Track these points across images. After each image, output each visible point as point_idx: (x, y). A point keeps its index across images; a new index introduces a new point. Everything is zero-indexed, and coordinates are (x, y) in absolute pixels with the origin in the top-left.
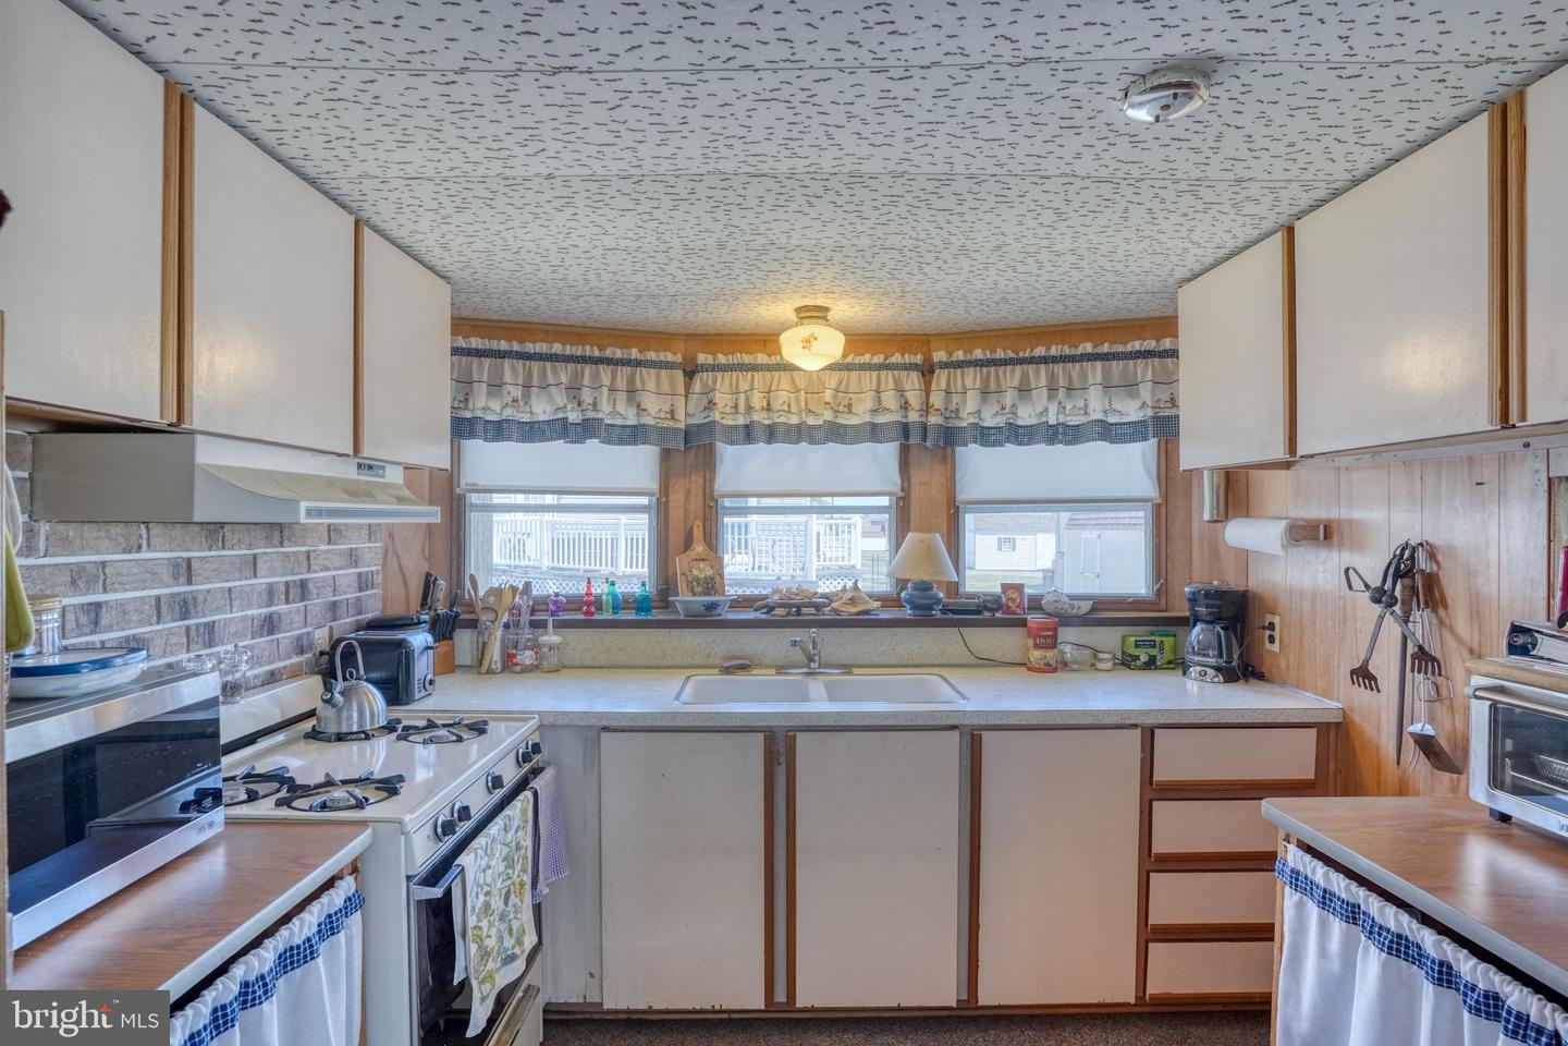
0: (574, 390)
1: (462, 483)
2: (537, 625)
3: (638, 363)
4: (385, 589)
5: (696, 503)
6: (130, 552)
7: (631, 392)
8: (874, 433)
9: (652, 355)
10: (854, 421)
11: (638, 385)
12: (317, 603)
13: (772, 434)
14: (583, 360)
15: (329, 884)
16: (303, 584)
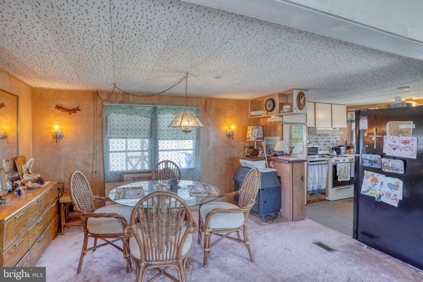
1: (352, 128)
4: (341, 143)
12: (330, 143)
15: (325, 161)
16: (329, 141)
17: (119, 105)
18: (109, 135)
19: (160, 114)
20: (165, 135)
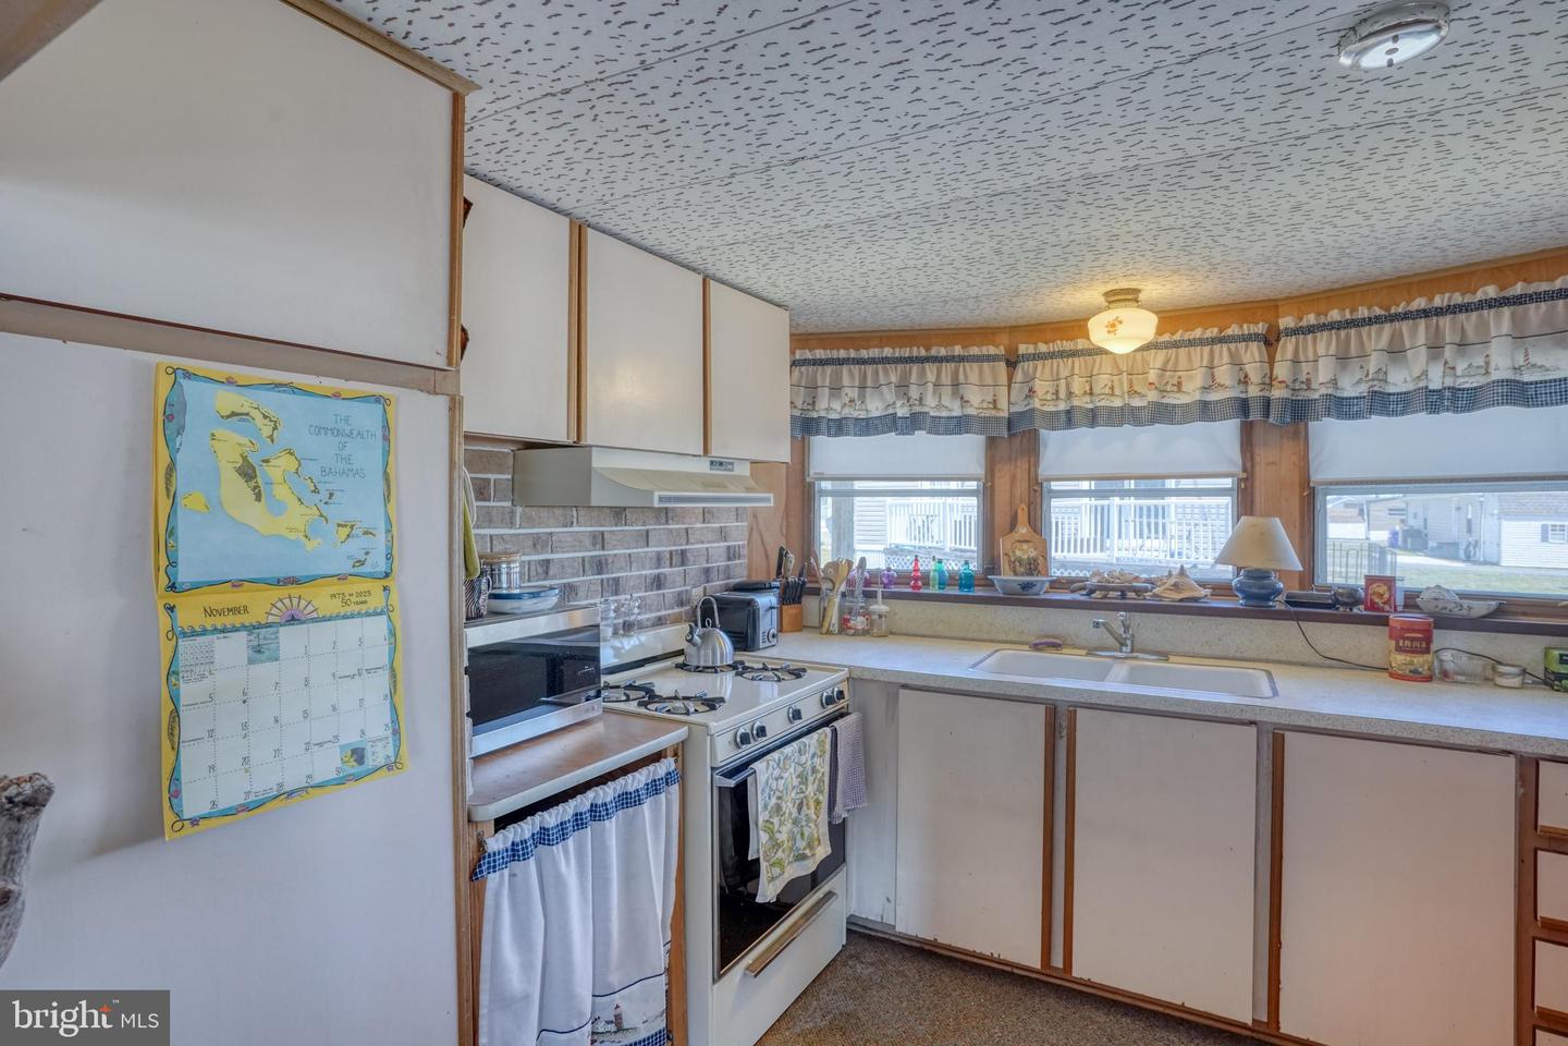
0: (902, 388)
1: (812, 472)
2: (869, 595)
3: (962, 359)
4: (750, 557)
5: (1021, 488)
6: (566, 526)
7: (956, 385)
8: (1205, 411)
9: (975, 351)
10: (1183, 399)
11: (961, 379)
12: (693, 568)
13: (1093, 418)
14: (911, 360)
15: (657, 757)
16: (683, 553)
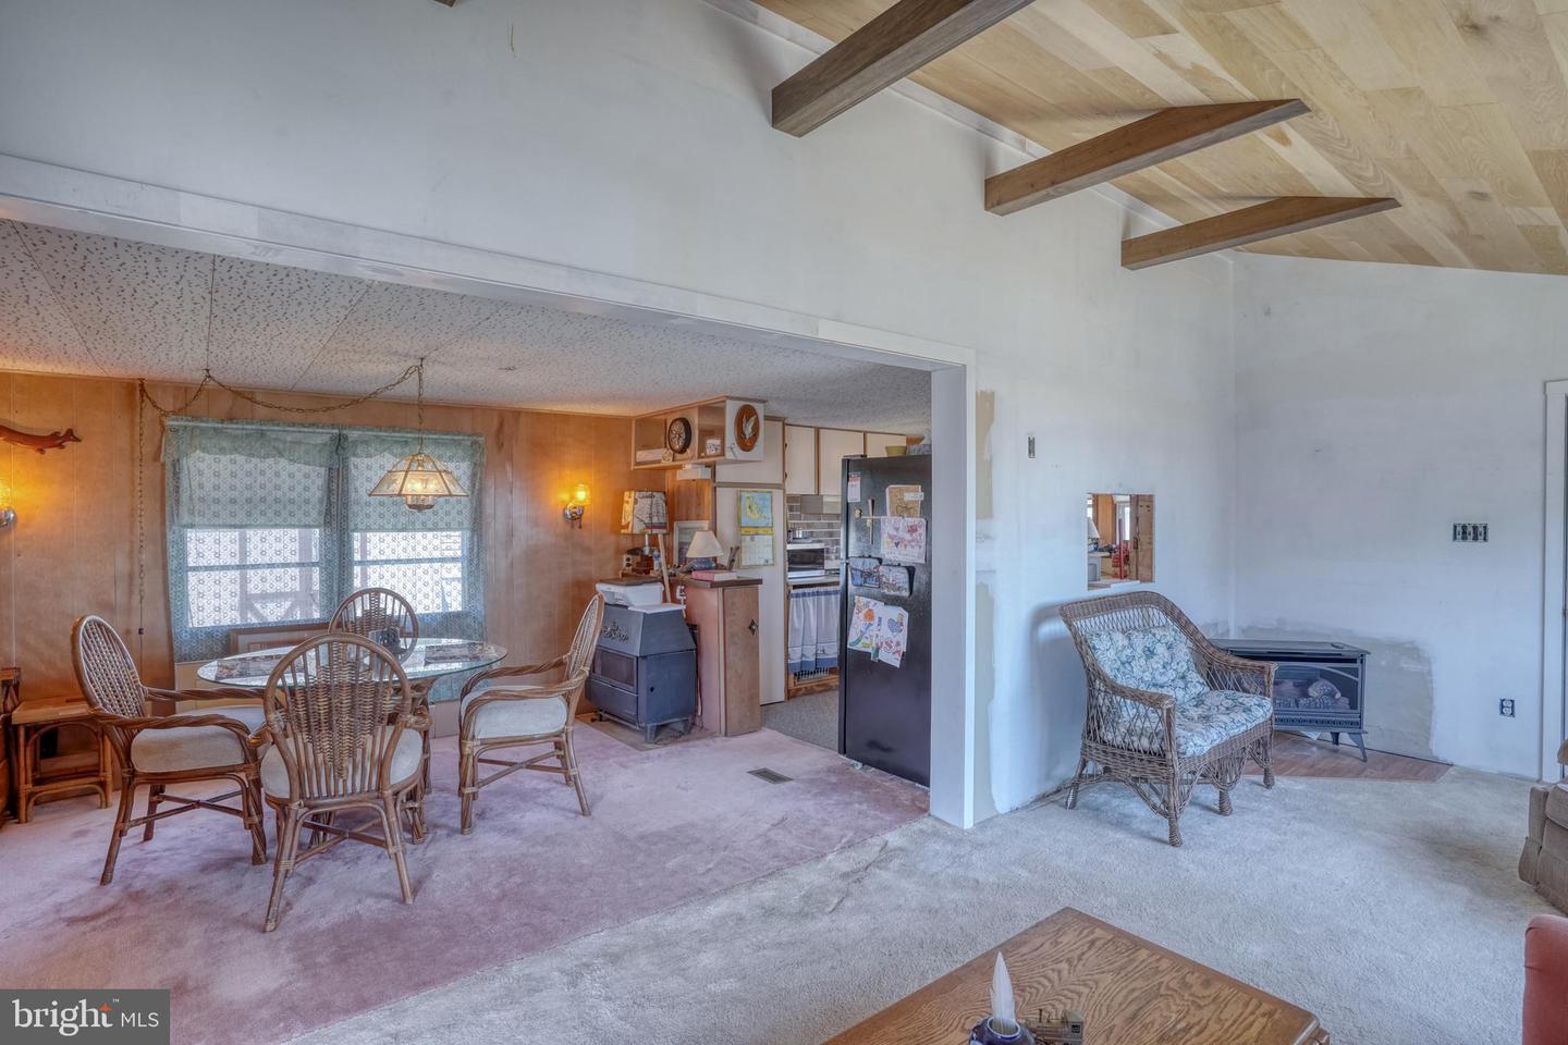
17: (220, 425)
18: (186, 519)
19: (355, 455)
20: (375, 516)
